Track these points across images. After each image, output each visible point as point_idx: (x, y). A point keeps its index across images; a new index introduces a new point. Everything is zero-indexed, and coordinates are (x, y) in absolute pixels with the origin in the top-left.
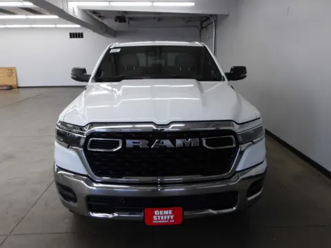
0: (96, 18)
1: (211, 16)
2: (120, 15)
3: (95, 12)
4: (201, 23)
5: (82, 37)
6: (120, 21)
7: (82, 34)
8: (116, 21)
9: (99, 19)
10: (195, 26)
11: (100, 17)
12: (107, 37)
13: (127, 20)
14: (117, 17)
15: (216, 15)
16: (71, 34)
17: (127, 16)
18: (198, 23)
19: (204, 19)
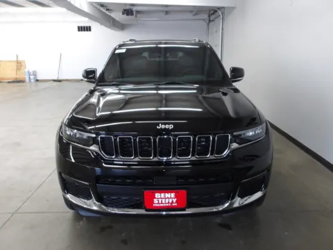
0: (104, 11)
1: (219, 8)
2: (128, 7)
3: (102, 5)
4: (209, 16)
5: (90, 30)
6: (128, 14)
7: (90, 27)
8: (123, 14)
9: (107, 12)
10: (204, 20)
11: (108, 10)
12: (114, 30)
13: (134, 13)
14: (125, 10)
15: (224, 8)
16: (79, 27)
17: (135, 9)
18: (206, 16)
19: (212, 12)
